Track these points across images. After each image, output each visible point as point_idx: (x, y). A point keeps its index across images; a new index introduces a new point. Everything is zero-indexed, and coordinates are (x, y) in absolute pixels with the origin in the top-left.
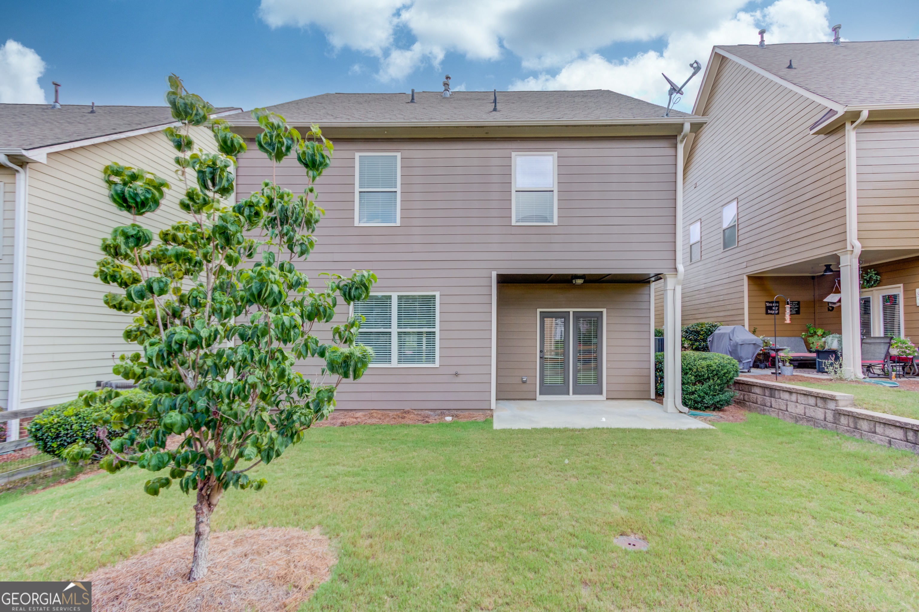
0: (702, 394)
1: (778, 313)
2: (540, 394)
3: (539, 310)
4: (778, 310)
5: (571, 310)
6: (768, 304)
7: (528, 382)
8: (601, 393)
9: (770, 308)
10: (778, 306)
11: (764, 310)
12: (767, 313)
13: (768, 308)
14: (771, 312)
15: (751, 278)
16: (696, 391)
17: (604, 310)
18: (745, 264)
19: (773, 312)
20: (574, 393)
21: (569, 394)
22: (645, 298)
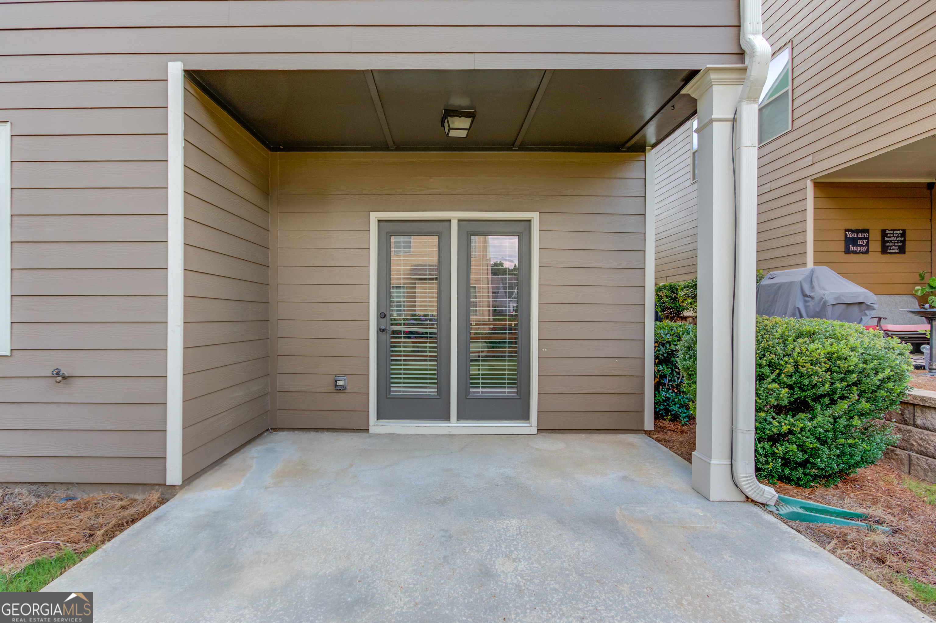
0: (811, 443)
1: (867, 252)
2: (380, 417)
3: (374, 216)
4: (867, 244)
5: (454, 216)
6: (849, 235)
7: (349, 390)
8: (526, 417)
9: (854, 242)
10: (868, 239)
11: (841, 246)
12: (847, 251)
13: (850, 242)
14: (855, 249)
15: (819, 185)
16: (791, 432)
17: (534, 216)
18: (810, 157)
19: (858, 249)
20: (460, 417)
21: (447, 418)
22: (633, 187)
